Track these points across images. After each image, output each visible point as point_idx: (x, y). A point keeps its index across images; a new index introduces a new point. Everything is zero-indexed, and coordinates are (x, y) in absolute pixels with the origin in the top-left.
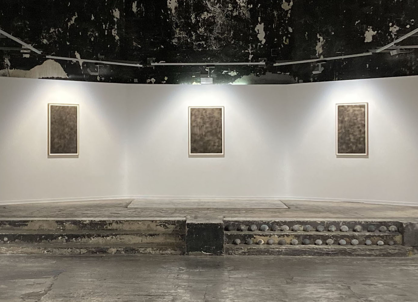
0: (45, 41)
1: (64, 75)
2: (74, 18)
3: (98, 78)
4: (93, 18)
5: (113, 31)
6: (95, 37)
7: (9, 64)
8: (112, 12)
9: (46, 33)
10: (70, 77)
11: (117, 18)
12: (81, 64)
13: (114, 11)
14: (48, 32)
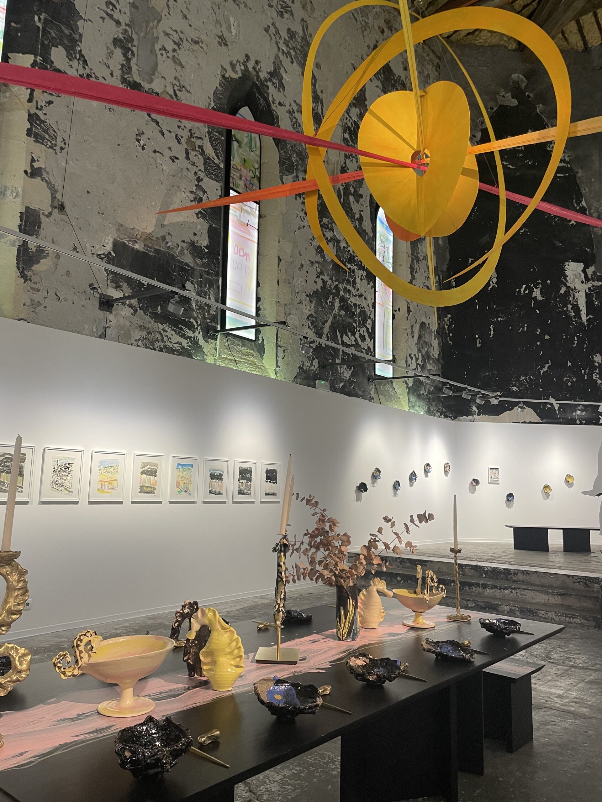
0: (515, 389)
1: (538, 419)
2: (547, 366)
3: (578, 422)
4: (569, 364)
5: (594, 375)
6: (573, 382)
7: (477, 411)
8: (593, 357)
9: (516, 381)
10: (544, 421)
11: (598, 363)
12: (556, 408)
13: (594, 356)
14: (518, 380)
